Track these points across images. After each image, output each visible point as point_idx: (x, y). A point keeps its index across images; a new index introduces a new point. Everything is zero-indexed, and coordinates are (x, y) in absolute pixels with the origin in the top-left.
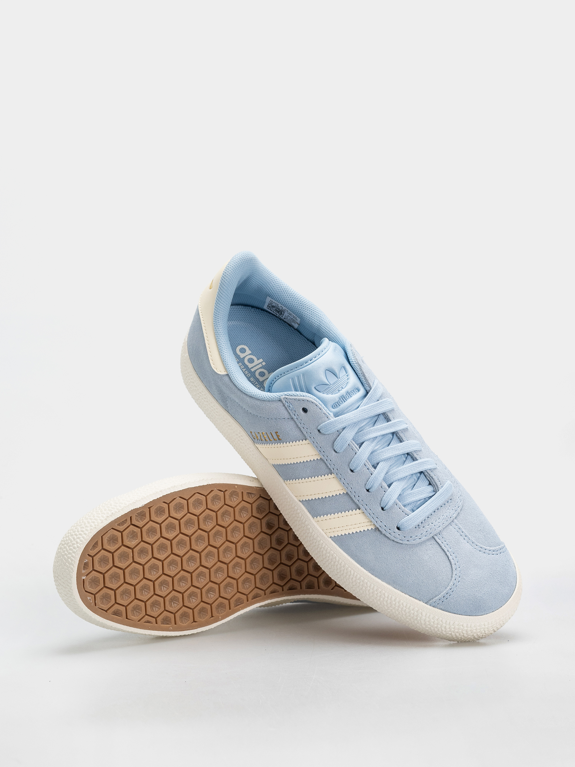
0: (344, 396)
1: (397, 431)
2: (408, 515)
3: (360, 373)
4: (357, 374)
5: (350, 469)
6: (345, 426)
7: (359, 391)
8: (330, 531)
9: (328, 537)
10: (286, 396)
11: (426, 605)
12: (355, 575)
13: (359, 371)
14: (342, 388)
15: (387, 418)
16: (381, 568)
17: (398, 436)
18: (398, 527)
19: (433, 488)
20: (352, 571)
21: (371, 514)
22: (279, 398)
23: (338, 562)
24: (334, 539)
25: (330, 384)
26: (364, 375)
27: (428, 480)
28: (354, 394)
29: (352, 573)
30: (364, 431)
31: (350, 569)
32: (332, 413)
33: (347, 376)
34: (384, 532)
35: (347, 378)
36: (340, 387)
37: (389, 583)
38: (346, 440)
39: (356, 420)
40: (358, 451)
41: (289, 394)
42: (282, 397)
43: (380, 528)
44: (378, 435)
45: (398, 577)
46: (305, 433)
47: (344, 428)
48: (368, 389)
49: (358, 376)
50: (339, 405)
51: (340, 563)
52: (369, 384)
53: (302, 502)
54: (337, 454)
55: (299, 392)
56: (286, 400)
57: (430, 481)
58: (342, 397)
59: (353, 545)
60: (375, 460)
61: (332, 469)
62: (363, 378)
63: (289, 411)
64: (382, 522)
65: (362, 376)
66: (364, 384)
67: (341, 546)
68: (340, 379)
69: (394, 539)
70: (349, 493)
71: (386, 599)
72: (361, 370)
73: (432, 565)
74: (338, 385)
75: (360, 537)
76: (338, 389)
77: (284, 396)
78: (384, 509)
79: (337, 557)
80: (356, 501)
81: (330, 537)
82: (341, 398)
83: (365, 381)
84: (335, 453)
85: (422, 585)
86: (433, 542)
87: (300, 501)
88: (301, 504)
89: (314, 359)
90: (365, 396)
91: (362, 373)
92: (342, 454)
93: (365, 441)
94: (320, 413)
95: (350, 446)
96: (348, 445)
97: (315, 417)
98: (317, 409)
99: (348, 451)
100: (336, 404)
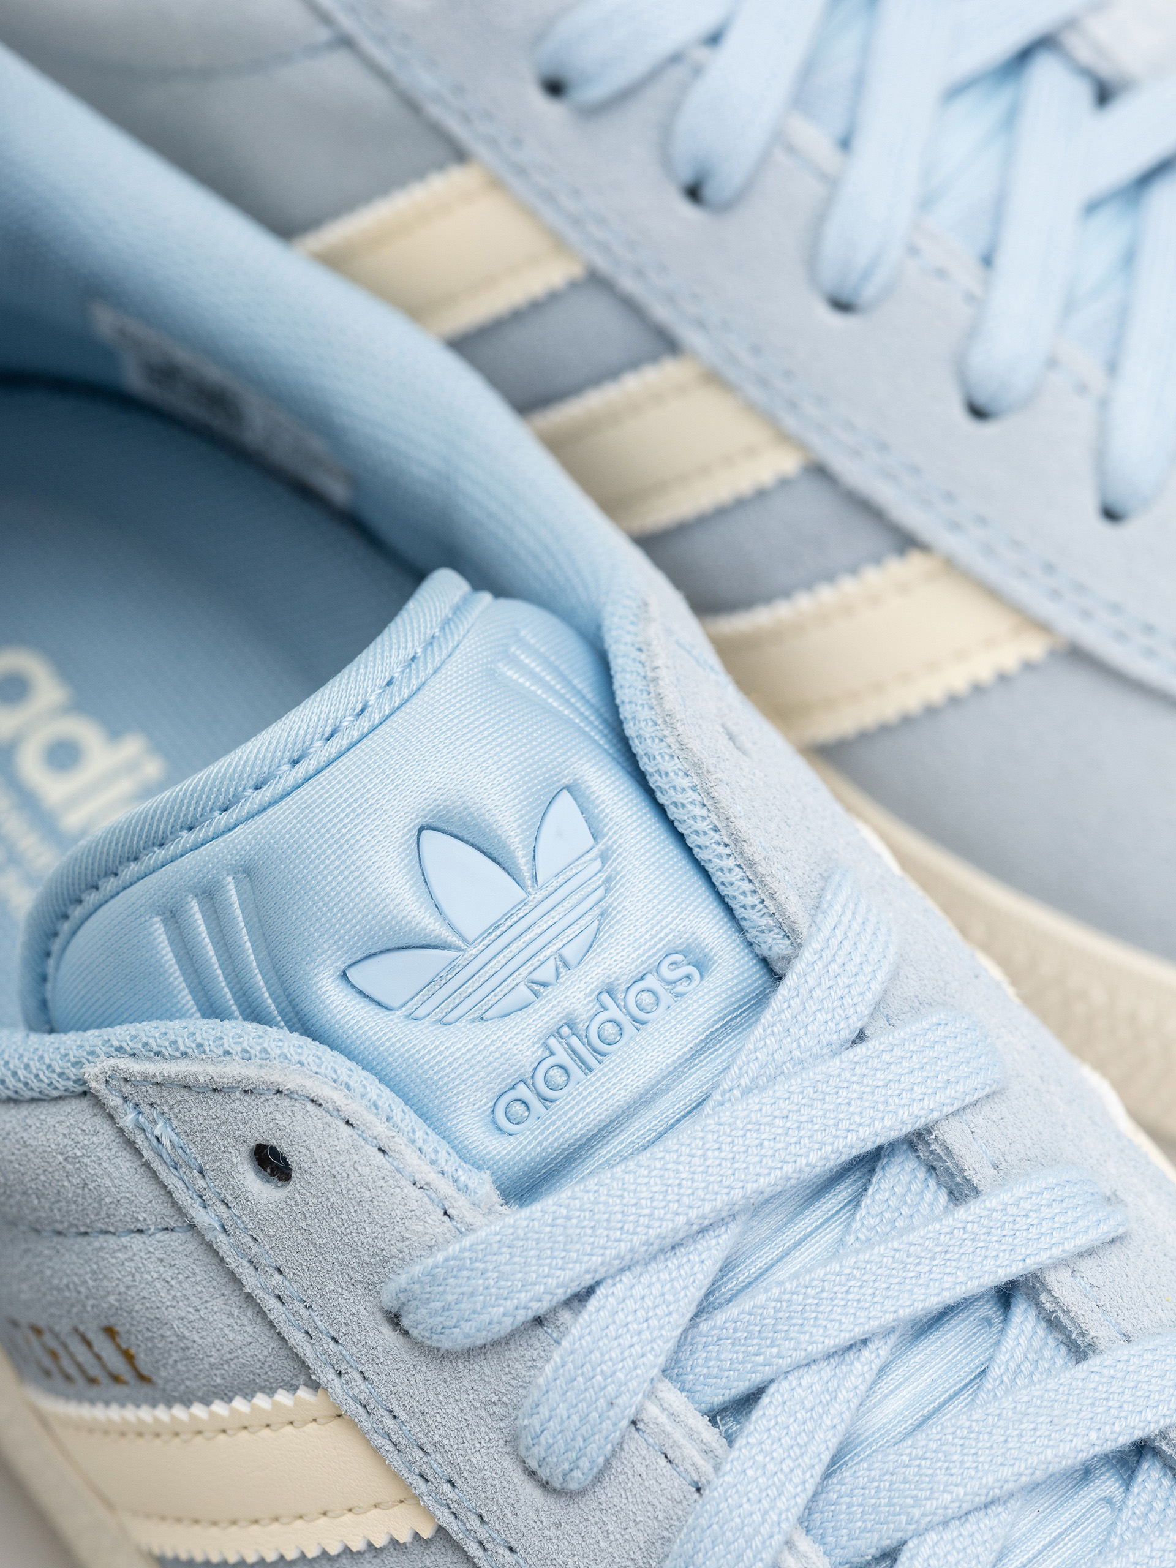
0: (582, 1026)
1: (1036, 1277)
3: (702, 826)
4: (680, 837)
6: (588, 1280)
7: (702, 965)
10: (126, 1064)
13: (698, 811)
14: (562, 959)
15: (947, 1169)
17: (1047, 1306)
22: (72, 1072)
25: (460, 943)
26: (735, 843)
28: (666, 998)
30: (762, 1298)
32: (486, 1176)
33: (604, 857)
35: (603, 876)
36: (547, 952)
38: (611, 1390)
39: (682, 1219)
40: (717, 1468)
41: (145, 1045)
42: (92, 1072)
44: (874, 1324)
46: (296, 1338)
47: (583, 1296)
48: (775, 945)
49: (689, 851)
50: (544, 1099)
52: (780, 906)
54: (551, 1498)
55: (234, 1023)
56: (127, 1089)
58: (566, 1031)
60: (864, 1530)
62: (731, 863)
65: (721, 849)
66: (739, 912)
68: (544, 893)
72: (710, 802)
74: (526, 938)
76: (524, 972)
77: (107, 1064)
82: (552, 1042)
83: (746, 886)
89: (321, 752)
90: (758, 1001)
91: (716, 829)
92: (594, 1505)
93: (772, 1381)
94: (382, 1183)
95: (646, 1436)
96: (634, 1423)
97: (349, 1213)
98: (362, 1151)
99: (637, 1478)
100: (522, 1091)
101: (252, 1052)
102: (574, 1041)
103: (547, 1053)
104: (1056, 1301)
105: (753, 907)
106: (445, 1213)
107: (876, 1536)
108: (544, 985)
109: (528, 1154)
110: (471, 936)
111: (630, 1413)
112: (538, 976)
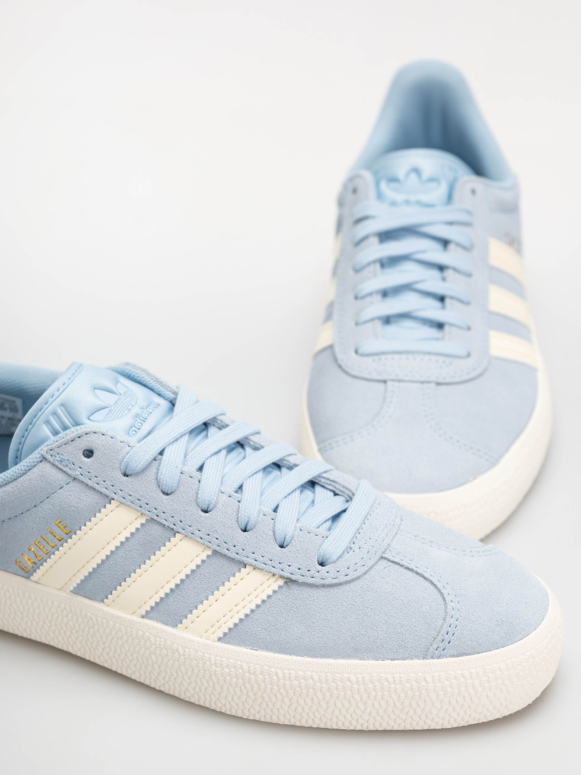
0: (140, 415)
2: (327, 537)
3: (149, 379)
5: (202, 510)
6: (162, 449)
7: (158, 405)
8: (212, 630)
9: (214, 641)
11: (425, 661)
12: (287, 675)
14: (132, 405)
16: (325, 639)
18: (320, 561)
19: (343, 497)
20: (279, 671)
21: (266, 562)
22: (39, 456)
23: (249, 671)
24: (224, 638)
25: (110, 406)
26: (157, 380)
27: (331, 490)
28: (154, 409)
29: (280, 675)
31: (273, 670)
33: (131, 391)
34: (301, 579)
35: (133, 393)
36: (128, 404)
37: (348, 656)
39: (176, 436)
40: (201, 478)
43: (293, 577)
44: (221, 448)
45: (359, 638)
46: (104, 491)
47: (161, 453)
49: (147, 387)
50: (137, 429)
51: (252, 671)
52: (171, 388)
53: (146, 615)
54: (169, 496)
56: (52, 453)
57: (334, 489)
58: (138, 416)
59: (260, 629)
61: (174, 526)
63: (65, 469)
64: (292, 564)
66: (162, 394)
67: (242, 643)
68: (123, 395)
69: (322, 582)
70: (218, 548)
71: (355, 686)
72: (149, 374)
73: (402, 595)
74: (123, 403)
75: (266, 609)
76: (125, 408)
77: (45, 449)
78: (284, 546)
79: (244, 664)
80: (233, 555)
81: (216, 639)
82: (136, 419)
83: (162, 387)
84: (167, 497)
85: (403, 631)
86: (384, 563)
87: (143, 617)
88: (146, 621)
90: (172, 408)
92: (179, 492)
93: (205, 461)
94: (114, 443)
95: (185, 474)
96: (181, 473)
97: (109, 453)
98: (108, 438)
99: (186, 483)
100: (134, 428)
101: (78, 429)
102: (140, 418)
103: (136, 421)
104: (254, 442)
105: (165, 391)
106: (129, 446)
107: (237, 484)
108: (130, 409)
109: (140, 438)
110: (112, 405)
111: (180, 471)
112: (128, 408)
